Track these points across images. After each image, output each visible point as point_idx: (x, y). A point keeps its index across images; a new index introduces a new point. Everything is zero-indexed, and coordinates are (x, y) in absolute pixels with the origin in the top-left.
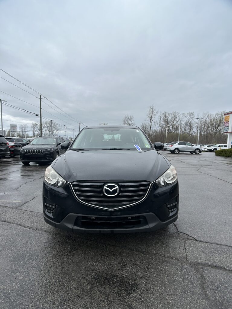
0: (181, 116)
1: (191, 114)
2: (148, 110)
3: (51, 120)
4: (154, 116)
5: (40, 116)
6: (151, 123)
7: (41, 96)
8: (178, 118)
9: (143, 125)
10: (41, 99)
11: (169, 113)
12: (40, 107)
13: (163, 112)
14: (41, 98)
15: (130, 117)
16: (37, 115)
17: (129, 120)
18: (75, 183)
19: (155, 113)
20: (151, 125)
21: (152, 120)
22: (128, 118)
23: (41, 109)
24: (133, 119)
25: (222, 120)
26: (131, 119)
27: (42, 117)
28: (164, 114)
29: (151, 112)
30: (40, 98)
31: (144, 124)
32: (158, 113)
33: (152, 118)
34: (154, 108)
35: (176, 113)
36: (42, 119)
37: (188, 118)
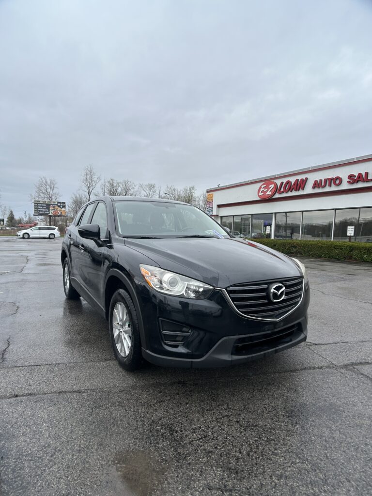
0: (136, 188)
1: (152, 187)
2: (84, 173)
4: (94, 184)
6: (89, 195)
8: (132, 190)
9: (76, 197)
11: (119, 181)
13: (109, 179)
15: (51, 181)
17: (48, 187)
18: (231, 288)
19: (95, 178)
20: (90, 197)
21: (91, 190)
22: (46, 182)
24: (56, 186)
25: (190, 198)
26: (53, 185)
28: (109, 182)
29: (88, 177)
31: (78, 196)
32: (100, 180)
33: (91, 188)
34: (94, 171)
35: (129, 183)
37: (147, 192)
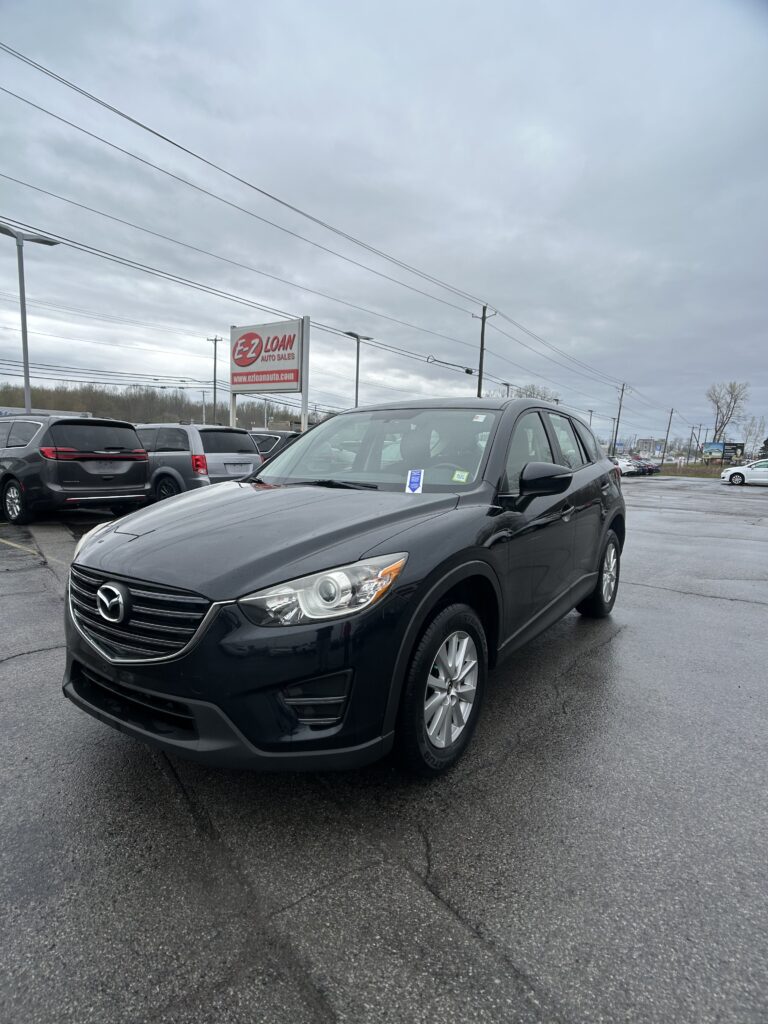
3: (507, 385)
5: (477, 373)
7: (484, 309)
10: (484, 319)
12: (480, 346)
14: (487, 315)
16: (469, 372)
23: (482, 350)
27: (484, 376)
30: (481, 316)
36: (483, 381)
